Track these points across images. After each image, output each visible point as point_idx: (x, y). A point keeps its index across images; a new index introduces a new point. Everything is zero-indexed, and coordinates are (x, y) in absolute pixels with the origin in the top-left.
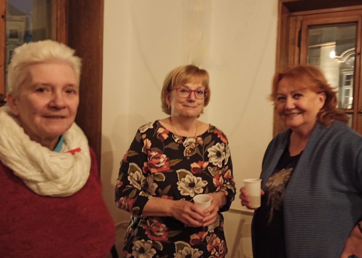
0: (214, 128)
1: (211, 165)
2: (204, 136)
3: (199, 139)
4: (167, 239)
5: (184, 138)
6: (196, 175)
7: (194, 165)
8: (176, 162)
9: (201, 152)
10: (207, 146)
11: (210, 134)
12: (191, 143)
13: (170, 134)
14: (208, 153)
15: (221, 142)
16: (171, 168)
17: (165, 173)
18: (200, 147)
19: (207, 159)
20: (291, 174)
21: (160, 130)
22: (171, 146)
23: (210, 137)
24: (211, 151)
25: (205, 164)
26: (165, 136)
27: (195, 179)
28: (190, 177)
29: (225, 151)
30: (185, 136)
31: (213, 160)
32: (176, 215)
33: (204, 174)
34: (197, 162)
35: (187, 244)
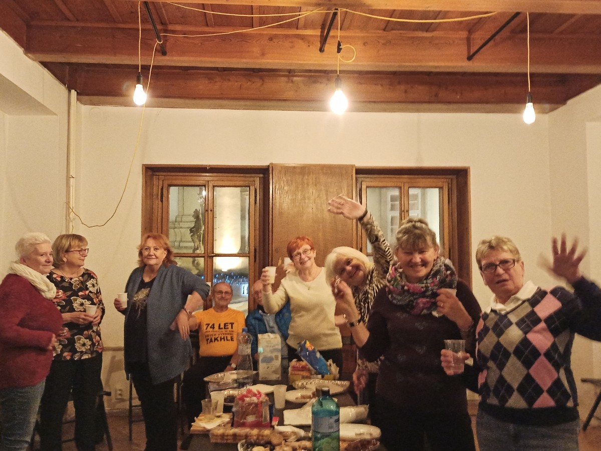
0: (87, 270)
1: (90, 292)
2: (83, 276)
3: (80, 278)
4: (70, 336)
5: (71, 279)
6: (83, 299)
7: (80, 293)
8: (69, 293)
9: (83, 285)
10: (87, 281)
11: (86, 274)
12: (76, 281)
13: (62, 277)
14: (87, 285)
15: (94, 278)
16: (67, 297)
17: (64, 300)
18: (82, 282)
19: (87, 289)
20: (150, 291)
21: (54, 276)
22: (64, 284)
23: (86, 276)
24: (89, 284)
25: (87, 292)
26: (59, 279)
27: (83, 301)
28: (79, 300)
29: (96, 283)
30: (72, 277)
31: (91, 289)
32: (74, 321)
33: (88, 298)
34: (82, 291)
35: (82, 337)
